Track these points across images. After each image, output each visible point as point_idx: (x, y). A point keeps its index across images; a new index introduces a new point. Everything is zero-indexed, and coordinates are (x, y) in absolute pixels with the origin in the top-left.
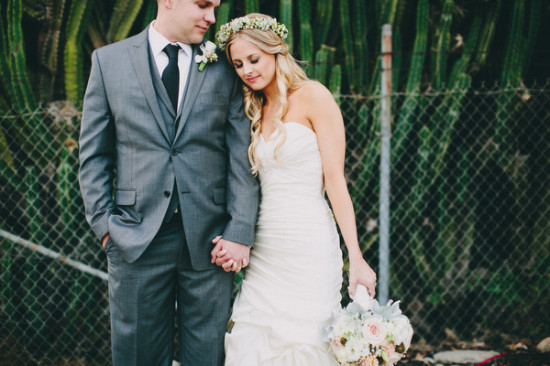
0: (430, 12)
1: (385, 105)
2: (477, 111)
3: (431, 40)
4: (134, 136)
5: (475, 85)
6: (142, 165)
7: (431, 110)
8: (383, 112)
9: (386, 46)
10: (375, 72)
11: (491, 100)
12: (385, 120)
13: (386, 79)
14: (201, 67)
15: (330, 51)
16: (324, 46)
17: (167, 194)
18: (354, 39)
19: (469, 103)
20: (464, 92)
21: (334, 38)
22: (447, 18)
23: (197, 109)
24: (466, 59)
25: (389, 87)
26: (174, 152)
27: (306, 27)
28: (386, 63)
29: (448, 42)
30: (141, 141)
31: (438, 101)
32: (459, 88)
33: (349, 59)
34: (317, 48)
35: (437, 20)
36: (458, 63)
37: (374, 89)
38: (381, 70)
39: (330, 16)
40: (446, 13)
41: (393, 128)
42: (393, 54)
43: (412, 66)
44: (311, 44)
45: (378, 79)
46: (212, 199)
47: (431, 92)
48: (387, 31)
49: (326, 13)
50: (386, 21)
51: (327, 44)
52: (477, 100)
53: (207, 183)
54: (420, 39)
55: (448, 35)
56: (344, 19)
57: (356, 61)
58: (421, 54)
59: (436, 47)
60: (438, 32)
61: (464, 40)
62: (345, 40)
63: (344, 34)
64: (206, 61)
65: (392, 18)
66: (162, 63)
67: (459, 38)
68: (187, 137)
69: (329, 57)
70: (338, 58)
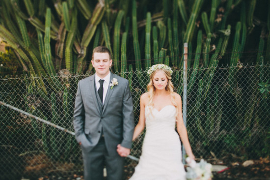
0: (203, 37)
1: (185, 73)
2: (220, 75)
3: (203, 48)
4: (89, 112)
5: (220, 65)
6: (92, 121)
7: (202, 75)
8: (184, 76)
9: (185, 51)
10: (181, 61)
11: (225, 71)
12: (185, 79)
13: (185, 63)
14: (112, 88)
15: (165, 51)
16: (162, 49)
17: (99, 132)
18: (174, 47)
19: (217, 72)
20: (215, 68)
21: (166, 46)
22: (209, 40)
23: (110, 103)
24: (216, 54)
25: (186, 67)
26: (102, 118)
27: (156, 42)
28: (185, 57)
29: (209, 49)
30: (92, 114)
31: (205, 71)
32: (213, 67)
33: (172, 54)
34: (160, 49)
35: (205, 41)
36: (213, 55)
37: (181, 67)
38: (183, 60)
39: (165, 37)
40: (208, 38)
41: (188, 82)
42: (188, 54)
43: (196, 58)
44: (158, 48)
45: (182, 64)
46: (116, 133)
47: (202, 68)
48: (186, 45)
49: (163, 36)
50: (185, 42)
51: (164, 47)
52: (220, 71)
53: (113, 127)
54: (199, 47)
55: (210, 46)
56: (170, 39)
57: (174, 54)
58: (199, 54)
59: (204, 51)
60: (205, 46)
61: (216, 47)
62: (170, 47)
63: (170, 45)
64: (113, 85)
65: (188, 40)
66: (98, 86)
67: (214, 47)
68: (106, 113)
69: (164, 53)
70: (168, 53)
